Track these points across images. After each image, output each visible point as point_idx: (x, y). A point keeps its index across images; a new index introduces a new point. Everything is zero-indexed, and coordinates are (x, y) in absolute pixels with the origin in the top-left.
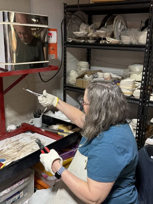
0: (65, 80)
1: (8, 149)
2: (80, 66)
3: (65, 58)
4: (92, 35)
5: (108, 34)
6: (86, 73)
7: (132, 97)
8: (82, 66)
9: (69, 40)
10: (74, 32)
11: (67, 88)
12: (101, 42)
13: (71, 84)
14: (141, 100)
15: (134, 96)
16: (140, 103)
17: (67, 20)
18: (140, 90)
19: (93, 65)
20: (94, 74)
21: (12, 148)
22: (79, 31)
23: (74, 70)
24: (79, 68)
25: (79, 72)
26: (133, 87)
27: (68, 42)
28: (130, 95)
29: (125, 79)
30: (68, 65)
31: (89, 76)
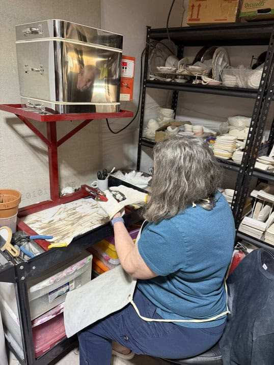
0: (141, 132)
1: (60, 220)
2: (162, 115)
3: (143, 103)
4: (182, 72)
5: (204, 72)
6: (169, 124)
7: (231, 161)
8: (165, 115)
9: (151, 77)
10: (158, 67)
11: (143, 143)
12: (194, 83)
13: (148, 137)
14: (242, 166)
15: (233, 160)
16: (240, 169)
17: (149, 51)
18: (243, 152)
19: (179, 115)
20: (180, 126)
21: (66, 219)
22: (165, 66)
23: (153, 119)
24: (161, 117)
25: (160, 123)
26: (233, 147)
27: (149, 80)
28: (227, 158)
29: (222, 135)
30: (147, 112)
31: (173, 129)
